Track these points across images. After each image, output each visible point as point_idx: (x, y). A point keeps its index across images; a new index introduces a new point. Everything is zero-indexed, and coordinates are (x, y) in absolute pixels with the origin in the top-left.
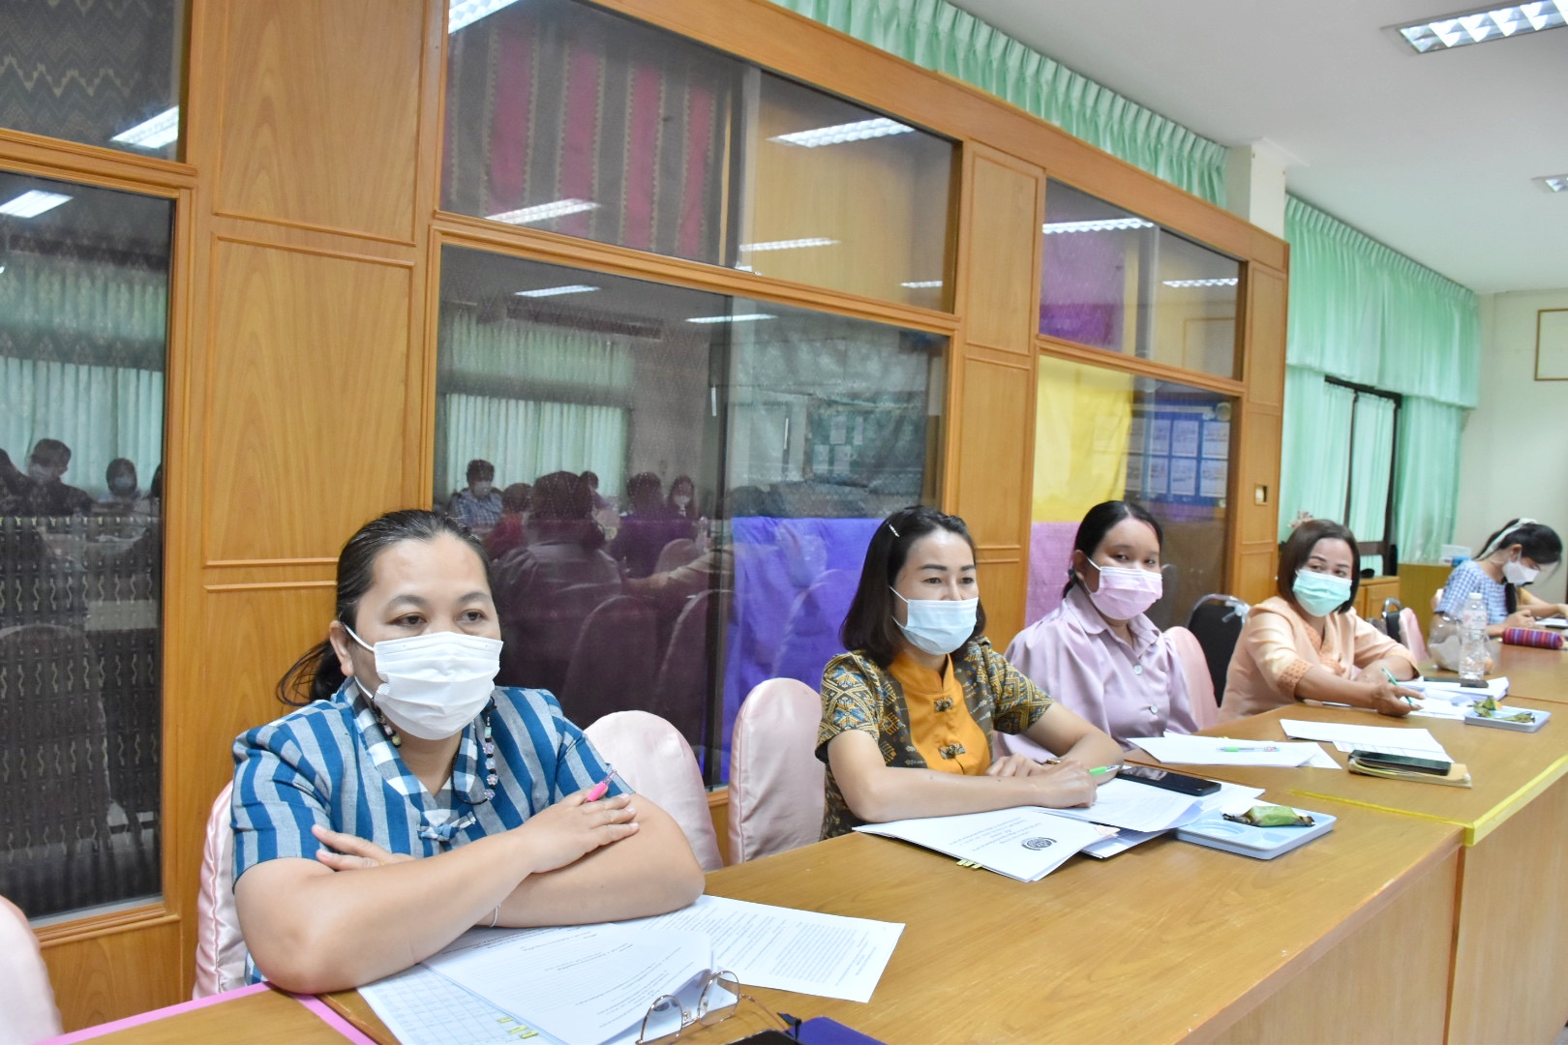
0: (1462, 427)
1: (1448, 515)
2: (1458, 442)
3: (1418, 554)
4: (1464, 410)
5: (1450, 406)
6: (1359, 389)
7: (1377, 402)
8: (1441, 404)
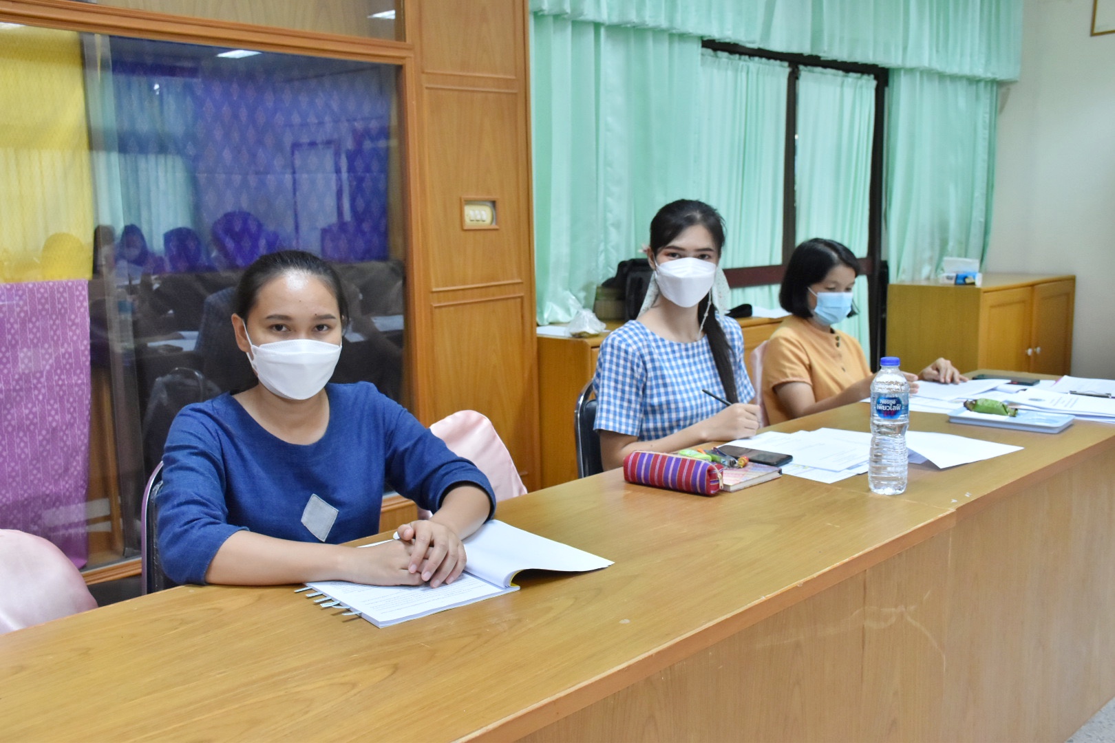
0: (999, 108)
1: (978, 216)
2: (993, 127)
3: (926, 270)
4: (1000, 86)
5: (973, 81)
6: (796, 62)
7: (839, 79)
8: (954, 78)
